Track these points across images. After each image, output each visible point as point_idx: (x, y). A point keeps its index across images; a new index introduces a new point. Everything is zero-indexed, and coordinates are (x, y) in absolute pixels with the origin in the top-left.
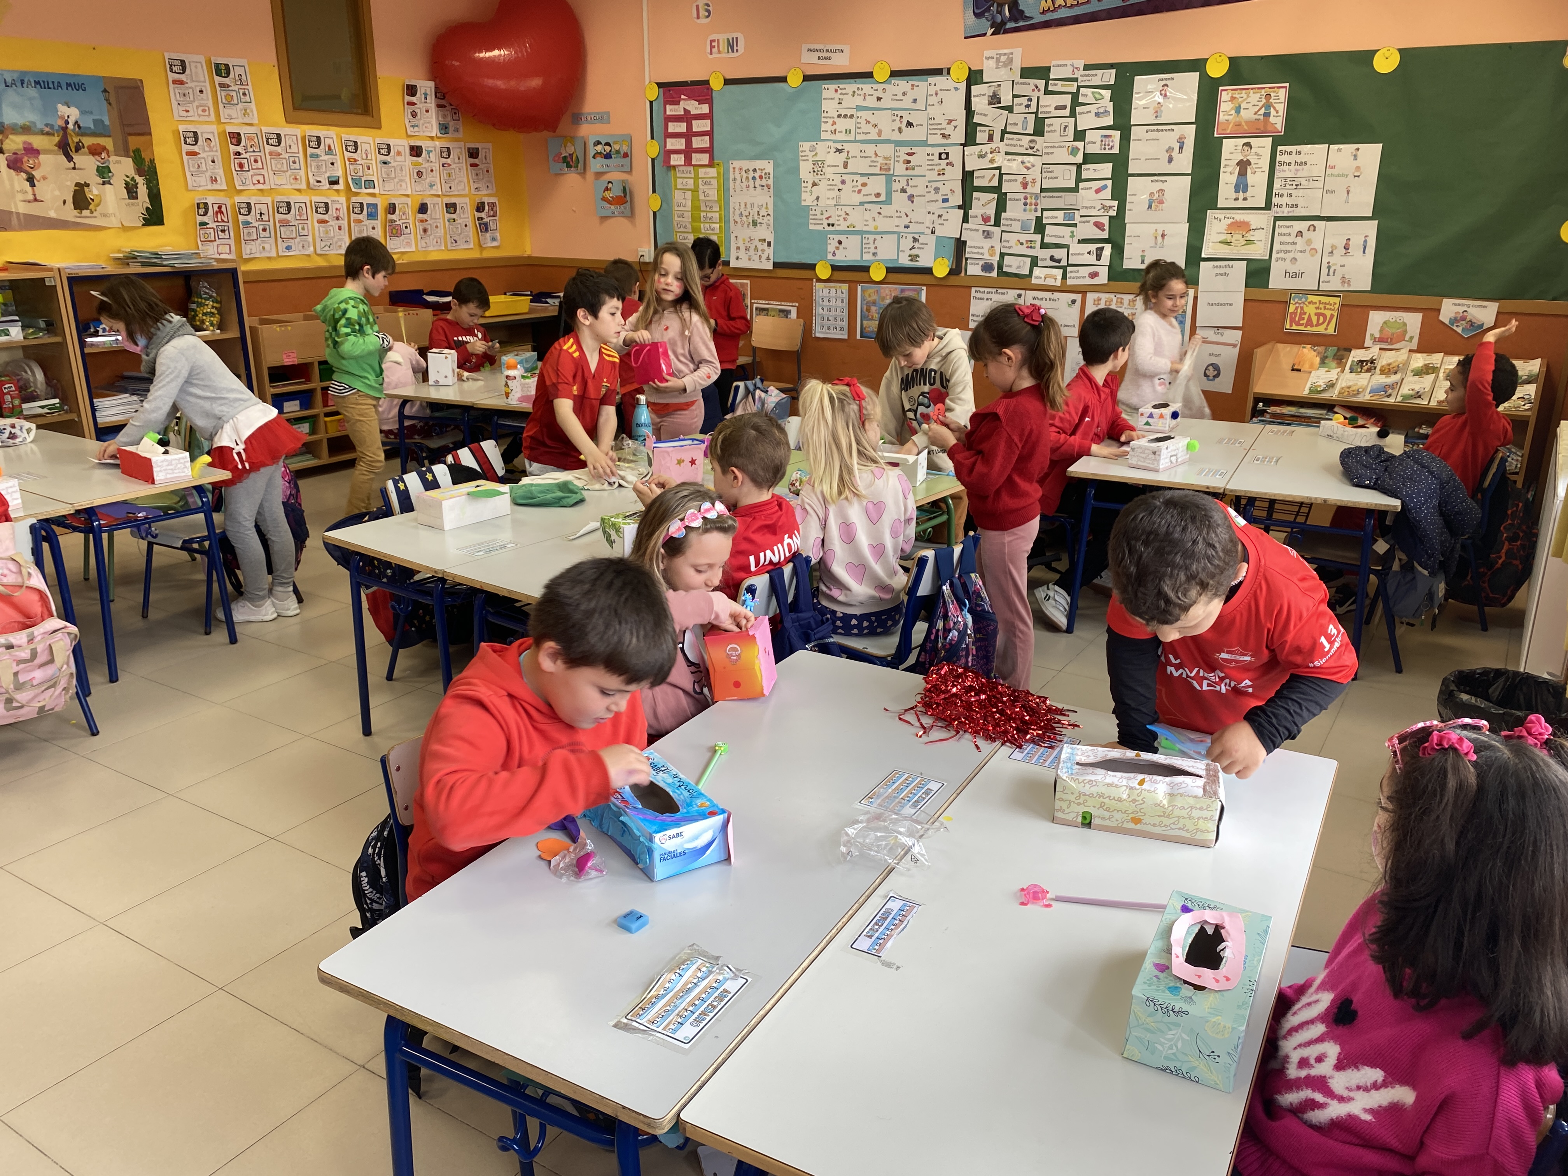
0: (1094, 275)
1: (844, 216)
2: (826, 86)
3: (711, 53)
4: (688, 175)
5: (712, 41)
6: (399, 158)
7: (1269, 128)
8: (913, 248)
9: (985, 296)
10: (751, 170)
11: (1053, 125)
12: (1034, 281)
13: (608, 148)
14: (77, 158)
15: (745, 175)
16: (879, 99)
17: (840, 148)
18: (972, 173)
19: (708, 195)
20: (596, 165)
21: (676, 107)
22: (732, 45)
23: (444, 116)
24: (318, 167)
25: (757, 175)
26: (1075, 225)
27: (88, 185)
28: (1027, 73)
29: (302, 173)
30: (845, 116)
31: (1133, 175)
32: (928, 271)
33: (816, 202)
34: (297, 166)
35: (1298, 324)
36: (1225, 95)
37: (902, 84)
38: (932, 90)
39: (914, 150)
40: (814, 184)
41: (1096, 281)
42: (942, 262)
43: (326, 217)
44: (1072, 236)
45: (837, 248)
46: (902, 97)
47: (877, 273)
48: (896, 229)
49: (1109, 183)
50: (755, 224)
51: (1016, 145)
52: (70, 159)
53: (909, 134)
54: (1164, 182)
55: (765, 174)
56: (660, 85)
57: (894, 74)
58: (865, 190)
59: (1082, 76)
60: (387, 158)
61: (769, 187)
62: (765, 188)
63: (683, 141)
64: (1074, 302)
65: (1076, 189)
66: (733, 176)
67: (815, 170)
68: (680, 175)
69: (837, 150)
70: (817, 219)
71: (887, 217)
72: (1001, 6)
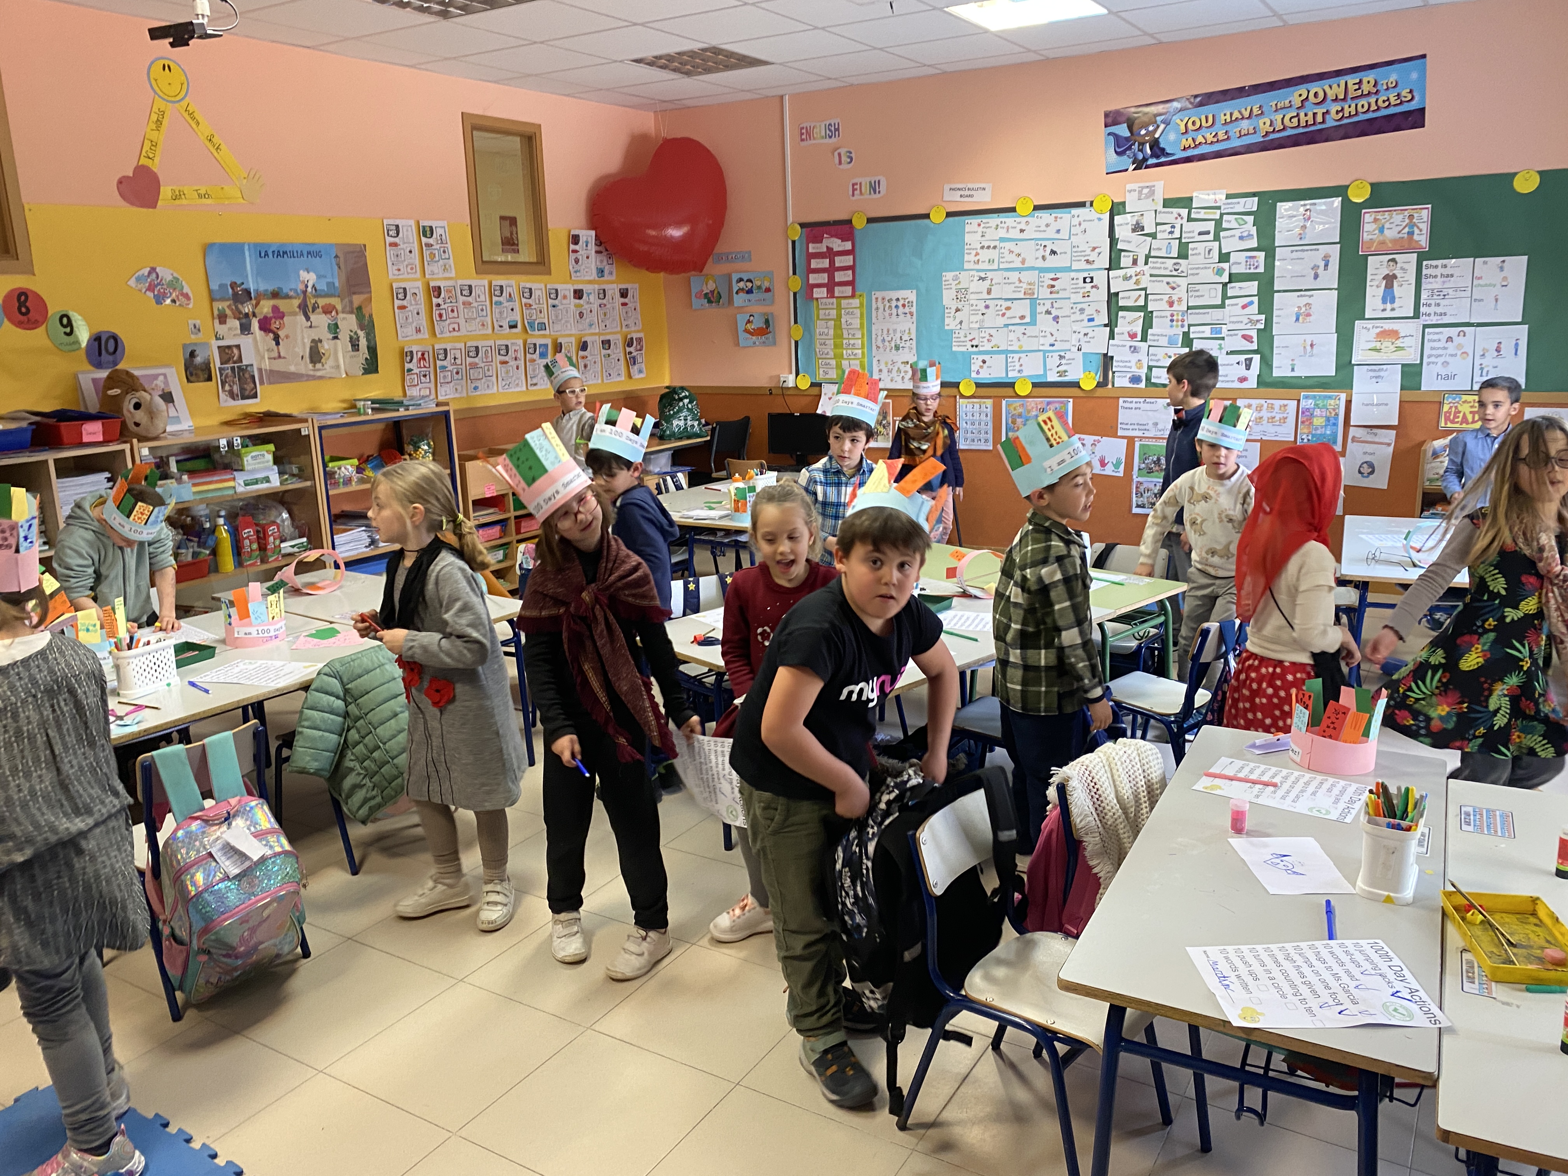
1: (988, 337)
2: (969, 222)
3: (853, 195)
4: (830, 306)
5: (853, 185)
6: (564, 302)
7: (1414, 245)
8: (1060, 365)
9: (1133, 405)
10: (894, 299)
11: (1197, 250)
13: (749, 285)
14: (313, 317)
15: (888, 305)
16: (1022, 231)
17: (983, 276)
18: (1117, 294)
19: (851, 324)
20: (739, 300)
21: (818, 245)
22: (874, 188)
23: (602, 261)
24: (501, 313)
25: (900, 304)
26: (1223, 339)
27: (320, 341)
28: (1169, 203)
29: (489, 319)
30: (989, 247)
31: (1279, 291)
32: (1076, 385)
33: (959, 326)
34: (484, 313)
35: (1453, 422)
36: (1368, 217)
37: (1046, 216)
38: (1075, 221)
40: (957, 310)
41: (1246, 388)
42: (1089, 376)
43: (506, 358)
44: (1221, 348)
45: (981, 367)
46: (1045, 229)
47: (1023, 389)
48: (1041, 348)
49: (1256, 299)
50: (897, 348)
51: (1159, 268)
52: (308, 318)
54: (1311, 296)
55: (908, 302)
56: (802, 225)
57: (1037, 208)
58: (1009, 314)
59: (1224, 204)
60: (556, 302)
61: (911, 314)
62: (908, 315)
63: (826, 275)
65: (1222, 306)
66: (876, 306)
67: (959, 297)
68: (822, 307)
69: (981, 278)
70: (960, 341)
71: (1032, 337)
72: (1142, 144)
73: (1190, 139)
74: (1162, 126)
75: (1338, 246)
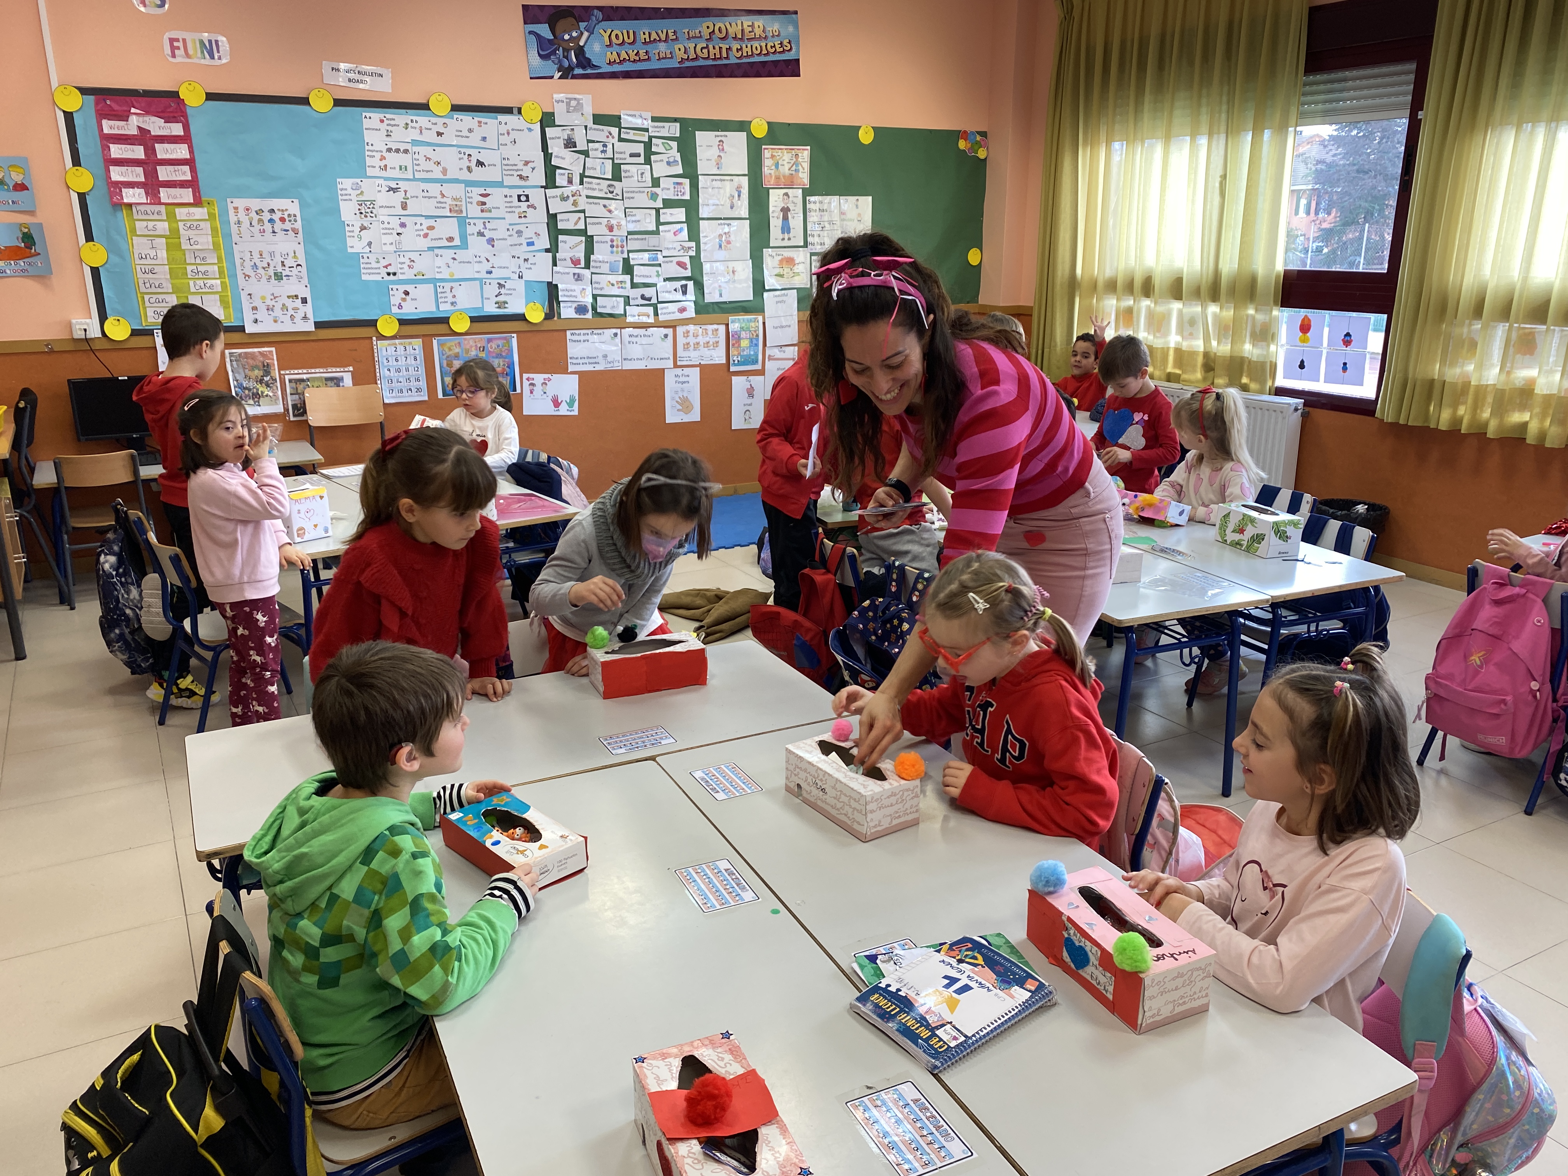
0: (682, 310)
1: (408, 262)
2: (368, 115)
3: (174, 56)
4: (156, 217)
5: (172, 41)
7: (799, 182)
8: (499, 294)
9: (582, 338)
10: (266, 210)
11: (629, 172)
12: (629, 319)
15: (256, 218)
16: (439, 134)
17: (394, 186)
18: (555, 215)
19: (196, 243)
21: (121, 123)
22: (210, 49)
25: (276, 217)
26: (660, 265)
28: (600, 119)
30: (398, 151)
31: (703, 219)
32: (521, 318)
33: (367, 249)
36: (767, 152)
37: (468, 120)
38: (503, 129)
39: (489, 191)
41: (685, 315)
42: (535, 308)
44: (658, 275)
45: (404, 300)
46: (468, 134)
47: (460, 325)
48: (477, 276)
49: (685, 226)
50: (278, 277)
51: (594, 189)
53: (479, 174)
54: (729, 225)
55: (289, 215)
57: (456, 108)
58: (432, 234)
59: (653, 127)
61: (296, 232)
62: (290, 232)
63: (140, 170)
64: (666, 336)
65: (657, 232)
66: (236, 219)
67: (363, 211)
68: (140, 217)
69: (391, 189)
70: (372, 268)
71: (464, 262)
72: (567, 51)
73: (615, 53)
74: (586, 34)
75: (747, 178)
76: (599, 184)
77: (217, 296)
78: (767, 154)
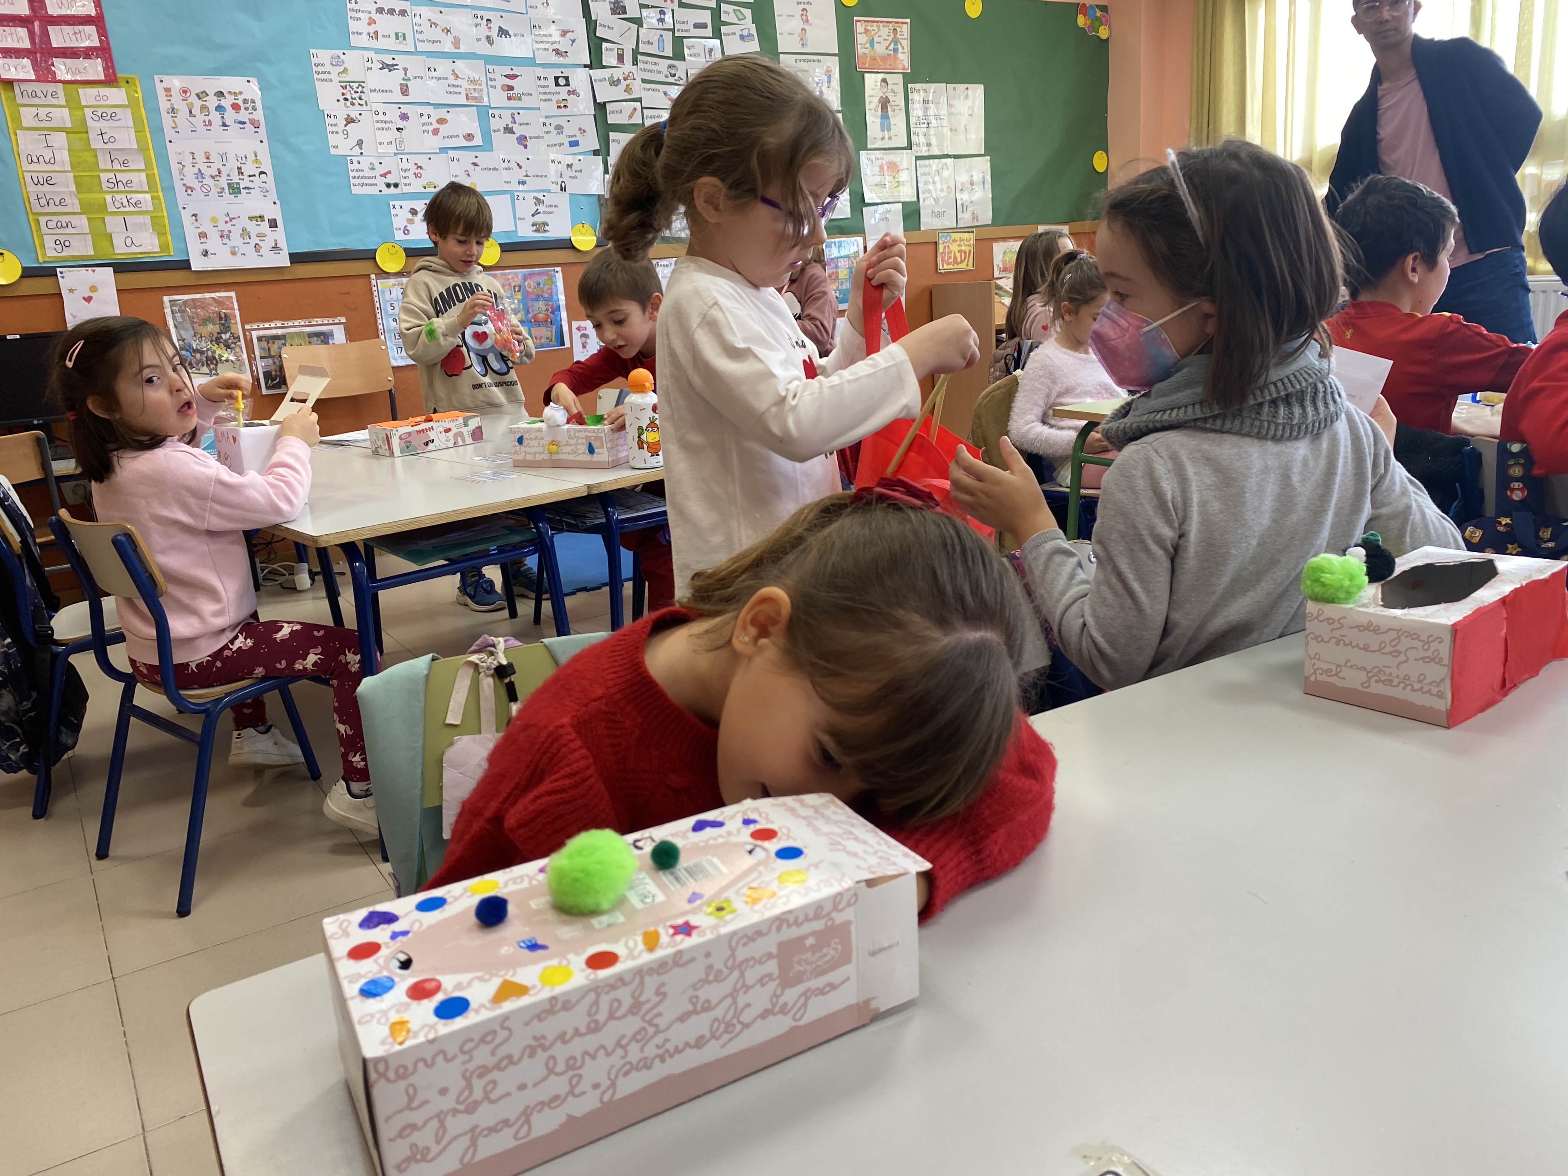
4: (50, 100)
7: (899, 64)
8: (537, 213)
10: (211, 93)
11: (695, 47)
15: (198, 103)
17: (389, 61)
19: (113, 140)
30: (391, 11)
32: (567, 245)
35: (947, 263)
39: (516, 71)
42: (583, 230)
45: (411, 221)
48: (507, 187)
50: (234, 189)
55: (245, 101)
58: (445, 130)
61: (256, 125)
62: (248, 126)
66: (168, 105)
67: (348, 96)
68: (27, 101)
69: (385, 66)
70: (364, 177)
71: (488, 169)
75: (837, 58)
76: (655, 64)
77: (147, 219)
78: (860, 28)
